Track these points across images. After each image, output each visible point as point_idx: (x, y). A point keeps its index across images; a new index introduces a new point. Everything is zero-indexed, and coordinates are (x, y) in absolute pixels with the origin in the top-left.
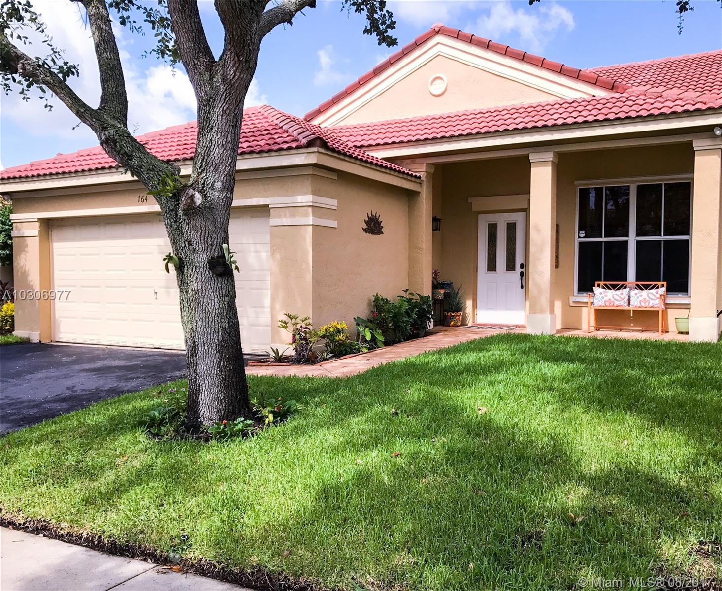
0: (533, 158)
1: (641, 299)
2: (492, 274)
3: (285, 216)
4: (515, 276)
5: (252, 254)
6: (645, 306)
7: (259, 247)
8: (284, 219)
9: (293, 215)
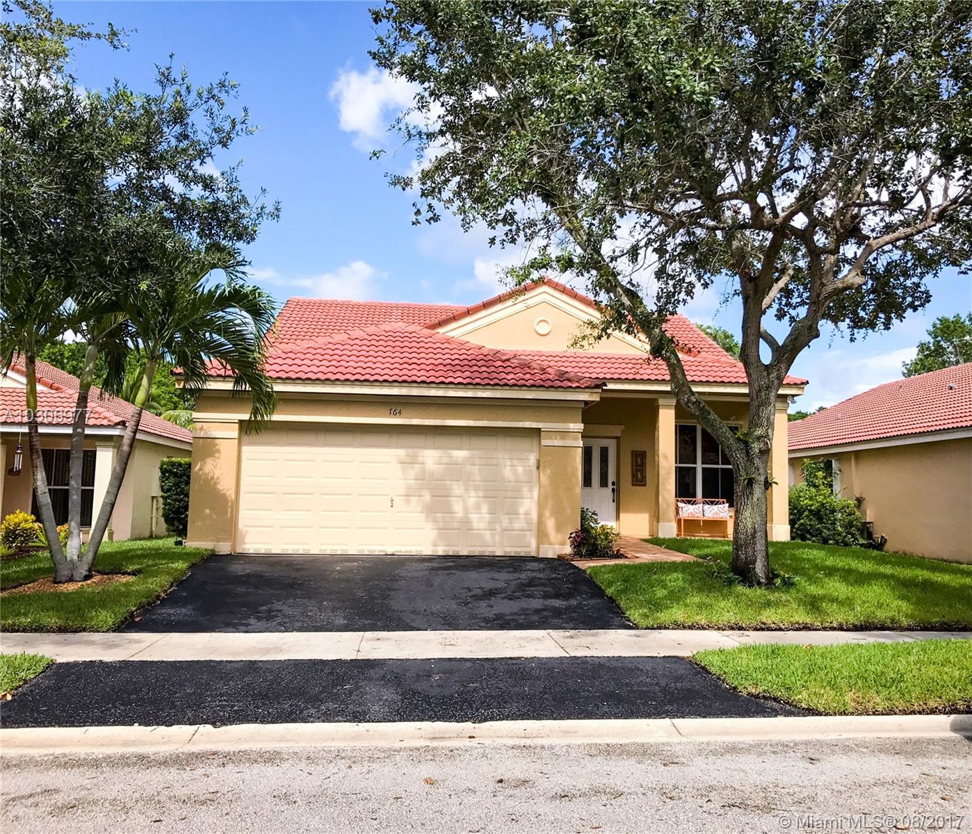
0: (661, 402)
1: (713, 512)
2: (587, 489)
3: (556, 439)
4: (607, 492)
5: (508, 468)
6: (717, 517)
7: (515, 462)
8: (556, 441)
9: (563, 438)
